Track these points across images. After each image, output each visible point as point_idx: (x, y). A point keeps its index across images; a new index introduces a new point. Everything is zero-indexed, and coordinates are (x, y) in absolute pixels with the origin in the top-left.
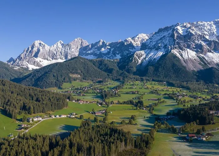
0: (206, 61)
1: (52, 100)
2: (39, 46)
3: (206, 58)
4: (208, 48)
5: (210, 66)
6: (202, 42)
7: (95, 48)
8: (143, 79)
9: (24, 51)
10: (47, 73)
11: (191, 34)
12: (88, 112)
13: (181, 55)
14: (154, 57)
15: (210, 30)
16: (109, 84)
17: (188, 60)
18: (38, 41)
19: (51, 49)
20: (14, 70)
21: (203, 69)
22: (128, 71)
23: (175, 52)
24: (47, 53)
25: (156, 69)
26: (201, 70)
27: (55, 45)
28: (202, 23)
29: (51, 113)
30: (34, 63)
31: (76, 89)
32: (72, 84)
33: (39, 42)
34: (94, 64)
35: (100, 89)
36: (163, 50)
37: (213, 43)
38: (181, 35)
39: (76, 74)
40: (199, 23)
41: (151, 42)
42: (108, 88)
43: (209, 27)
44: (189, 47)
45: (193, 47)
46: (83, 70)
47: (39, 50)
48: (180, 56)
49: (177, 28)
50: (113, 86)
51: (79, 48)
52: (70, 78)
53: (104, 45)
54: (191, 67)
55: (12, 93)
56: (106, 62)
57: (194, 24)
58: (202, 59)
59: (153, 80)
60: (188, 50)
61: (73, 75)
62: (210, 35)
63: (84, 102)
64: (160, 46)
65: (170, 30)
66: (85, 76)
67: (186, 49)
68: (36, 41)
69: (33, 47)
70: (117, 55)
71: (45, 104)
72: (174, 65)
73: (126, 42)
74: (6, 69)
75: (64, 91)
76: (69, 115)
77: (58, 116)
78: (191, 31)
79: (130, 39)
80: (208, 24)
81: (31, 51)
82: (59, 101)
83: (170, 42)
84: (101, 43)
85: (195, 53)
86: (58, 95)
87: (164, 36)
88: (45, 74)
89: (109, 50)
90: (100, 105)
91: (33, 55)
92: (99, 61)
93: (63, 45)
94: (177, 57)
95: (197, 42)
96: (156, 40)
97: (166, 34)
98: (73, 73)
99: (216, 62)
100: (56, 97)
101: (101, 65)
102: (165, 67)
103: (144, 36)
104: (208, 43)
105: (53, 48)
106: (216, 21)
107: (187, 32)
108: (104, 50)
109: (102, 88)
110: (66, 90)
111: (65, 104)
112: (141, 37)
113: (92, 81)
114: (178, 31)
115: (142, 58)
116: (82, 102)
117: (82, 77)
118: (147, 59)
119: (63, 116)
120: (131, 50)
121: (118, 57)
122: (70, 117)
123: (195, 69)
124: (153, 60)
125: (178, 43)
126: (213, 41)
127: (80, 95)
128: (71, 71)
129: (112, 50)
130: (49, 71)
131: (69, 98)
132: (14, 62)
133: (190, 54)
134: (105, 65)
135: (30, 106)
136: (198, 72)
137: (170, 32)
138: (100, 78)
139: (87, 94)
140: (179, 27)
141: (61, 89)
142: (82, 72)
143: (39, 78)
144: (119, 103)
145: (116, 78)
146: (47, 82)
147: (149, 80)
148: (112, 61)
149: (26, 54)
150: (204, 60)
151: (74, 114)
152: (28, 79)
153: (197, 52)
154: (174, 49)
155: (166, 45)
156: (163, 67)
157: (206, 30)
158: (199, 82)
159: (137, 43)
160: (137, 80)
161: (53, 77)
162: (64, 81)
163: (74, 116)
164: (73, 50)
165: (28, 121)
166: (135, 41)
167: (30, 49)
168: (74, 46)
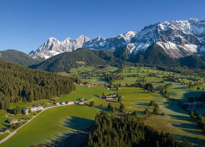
0: (185, 50)
1: (58, 83)
2: (52, 41)
3: (184, 48)
4: (185, 40)
5: (189, 55)
6: (180, 36)
7: (95, 43)
8: (136, 65)
9: (42, 45)
10: (57, 60)
11: (171, 29)
12: (98, 96)
13: (165, 46)
14: (142, 48)
15: (186, 27)
16: (109, 69)
17: (170, 50)
19: (61, 44)
20: (32, 59)
21: (183, 57)
22: (123, 59)
23: (159, 44)
24: (58, 47)
25: (146, 57)
26: (182, 58)
27: (64, 41)
28: (179, 22)
29: (56, 98)
30: (49, 54)
31: (82, 73)
32: (78, 69)
33: (52, 38)
34: (95, 54)
35: (103, 73)
36: (149, 42)
37: (189, 37)
38: (163, 31)
39: (81, 61)
40: (176, 21)
41: (139, 36)
42: (109, 72)
43: (184, 25)
44: (170, 40)
45: (173, 40)
46: (87, 58)
47: (52, 45)
48: (163, 47)
49: (159, 26)
50: (113, 71)
51: (83, 43)
52: (76, 64)
53: (102, 40)
54: (173, 55)
55: (15, 75)
56: (105, 52)
57: (172, 22)
58: (181, 49)
59: (145, 66)
60: (169, 42)
61: (79, 62)
62: (186, 30)
63: (92, 85)
64: (146, 40)
65: (154, 27)
66: (89, 63)
67: (167, 42)
68: (50, 38)
69: (48, 43)
70: (112, 47)
71: (49, 88)
72: (160, 54)
73: (119, 37)
74: (26, 58)
75: (72, 74)
76: (76, 102)
77: (64, 103)
78: (171, 27)
79: (122, 35)
80: (183, 22)
81: (46, 45)
82: (66, 84)
83: (154, 36)
84: (99, 39)
85: (175, 44)
86: (65, 78)
87: (150, 32)
88: (56, 61)
89: (105, 44)
90: (108, 89)
91: (48, 48)
92: (99, 51)
93: (70, 40)
94: (161, 48)
95: (176, 36)
96: (143, 35)
97: (151, 30)
98: (79, 61)
99: (192, 51)
100: (63, 81)
101: (100, 54)
102: (153, 55)
103: (132, 33)
104: (185, 36)
105: (63, 43)
106: (190, 20)
107: (168, 28)
108: (101, 44)
109: (105, 72)
110: (74, 74)
111: (72, 87)
112: (130, 33)
113: (95, 66)
114: (161, 27)
115: (133, 49)
116: (90, 85)
117: (86, 63)
118: (137, 49)
119: (70, 103)
120: (123, 44)
121: (114, 49)
122: (78, 104)
123: (176, 57)
124: (142, 50)
125: (161, 37)
126: (190, 35)
127: (86, 78)
128: (77, 59)
129: (108, 44)
130: (59, 59)
131: (76, 81)
132: (34, 53)
133: (171, 46)
134: (104, 54)
135: (30, 92)
136: (179, 59)
137: (154, 28)
138: (100, 64)
139: (92, 77)
140: (161, 25)
141: (69, 73)
142: (86, 59)
143: (51, 64)
144: (127, 86)
145: (114, 64)
146: (58, 67)
147: (141, 66)
148: (109, 52)
149: (43, 48)
150: (183, 50)
151: (83, 99)
152: (42, 65)
153: (176, 43)
154: (158, 41)
155: (151, 39)
156: (151, 55)
157: (182, 27)
158: (184, 67)
159: (127, 38)
160: (131, 66)
161: (62, 64)
162: (72, 66)
163: (83, 103)
164: (78, 44)
165: (23, 112)
166: (125, 37)
167: (46, 44)
168: (79, 42)
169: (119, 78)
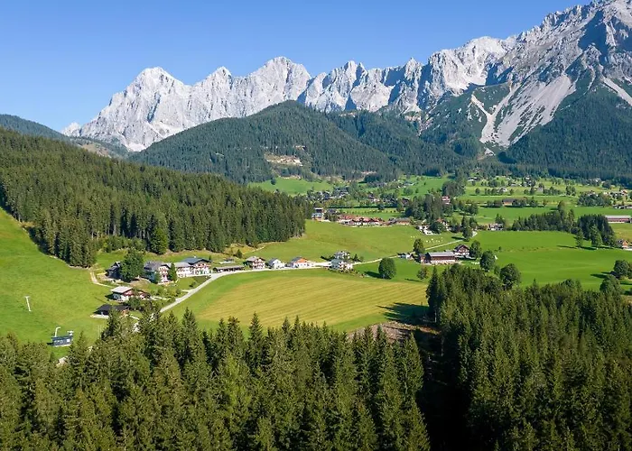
2: (156, 84)
9: (112, 101)
18: (156, 69)
19: (194, 94)
22: (457, 148)
23: (612, 84)
24: (181, 108)
27: (205, 81)
29: (246, 250)
34: (340, 128)
36: (567, 79)
39: (287, 154)
47: (157, 98)
49: (612, 9)
52: (266, 167)
56: (380, 122)
59: (553, 173)
61: (277, 157)
66: (316, 163)
68: (148, 71)
70: (407, 104)
77: (278, 263)
90: (430, 234)
91: (139, 113)
93: (230, 80)
98: (279, 153)
105: (201, 90)
112: (483, 46)
117: (307, 164)
119: (302, 265)
122: (334, 269)
128: (269, 145)
134: (378, 129)
142: (305, 149)
161: (212, 165)
162: (249, 175)
163: (350, 267)
165: (148, 276)
166: (462, 60)
168: (266, 84)
169: (458, 210)
